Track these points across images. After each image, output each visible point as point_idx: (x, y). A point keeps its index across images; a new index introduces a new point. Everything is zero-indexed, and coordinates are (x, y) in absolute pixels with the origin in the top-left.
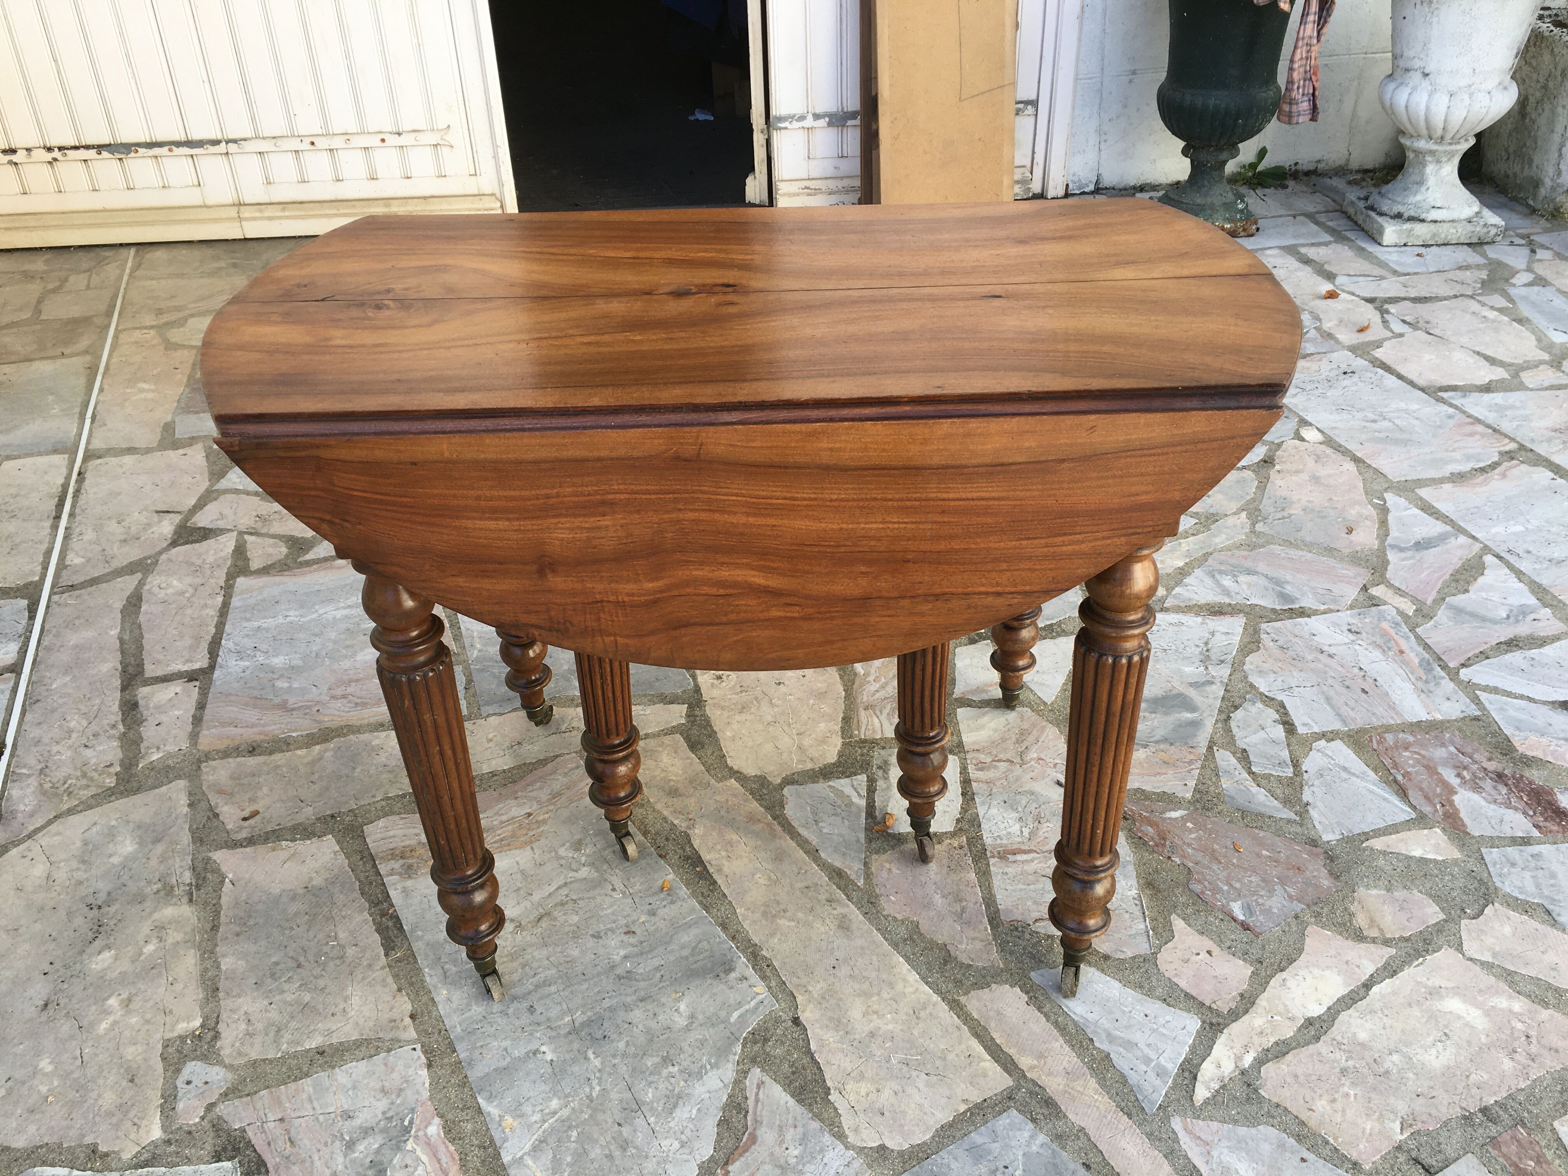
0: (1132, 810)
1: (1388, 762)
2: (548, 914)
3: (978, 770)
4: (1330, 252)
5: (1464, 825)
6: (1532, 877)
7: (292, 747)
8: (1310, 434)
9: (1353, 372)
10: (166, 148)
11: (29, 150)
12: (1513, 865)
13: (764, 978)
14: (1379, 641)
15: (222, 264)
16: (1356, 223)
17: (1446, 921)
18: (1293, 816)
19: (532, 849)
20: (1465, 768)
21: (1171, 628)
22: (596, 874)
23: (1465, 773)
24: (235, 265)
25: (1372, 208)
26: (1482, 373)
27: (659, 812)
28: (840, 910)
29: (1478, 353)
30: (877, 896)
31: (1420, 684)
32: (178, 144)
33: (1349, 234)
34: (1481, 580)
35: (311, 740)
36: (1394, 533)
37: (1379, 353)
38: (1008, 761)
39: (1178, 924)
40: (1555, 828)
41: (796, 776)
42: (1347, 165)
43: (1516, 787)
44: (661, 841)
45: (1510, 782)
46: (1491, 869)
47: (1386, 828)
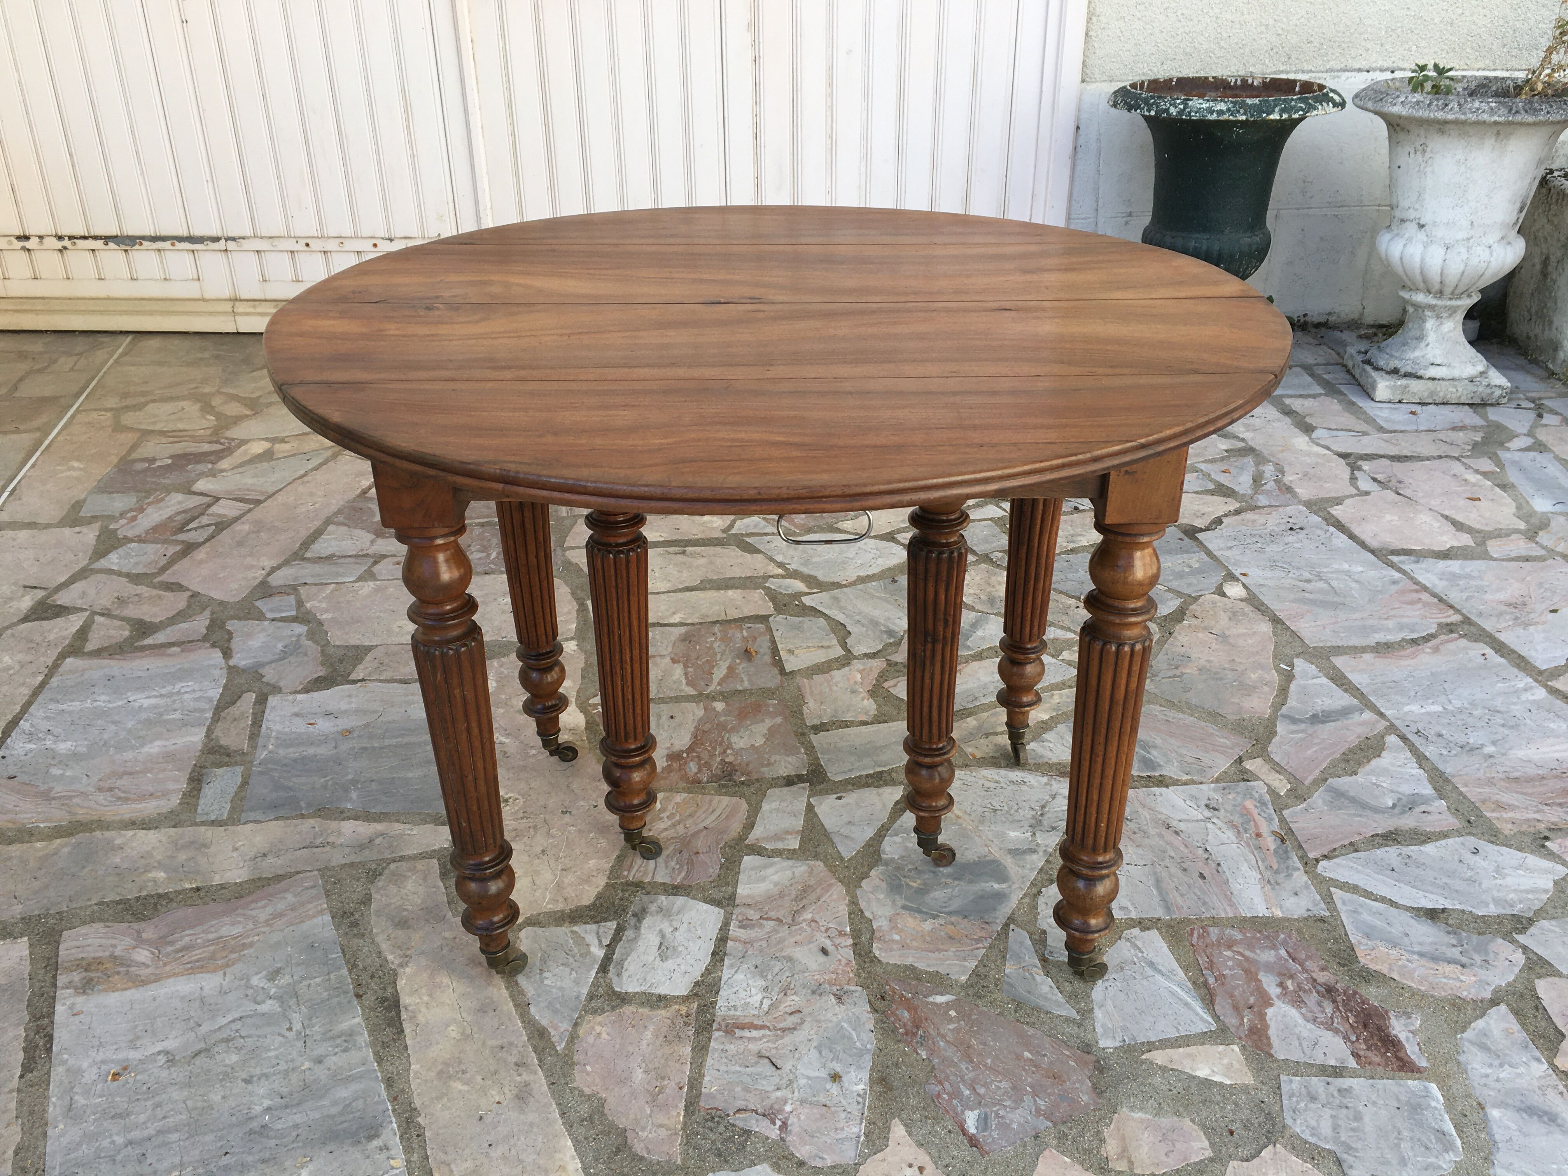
0: (893, 990)
1: (1203, 960)
2: (207, 1050)
3: (740, 927)
4: (1316, 404)
5: (1270, 1045)
6: (1332, 1116)
7: (34, 838)
8: (1234, 591)
9: (1302, 529)
10: (169, 242)
11: (41, 237)
12: (1313, 1098)
13: (408, 1150)
14: (1237, 820)
15: (206, 355)
16: (1354, 376)
17: (1211, 1160)
18: (1073, 1014)
19: (225, 974)
20: (1291, 977)
21: (1012, 787)
22: (279, 1009)
23: (1289, 983)
24: (217, 357)
25: (1368, 362)
26: (1445, 538)
27: (378, 946)
28: (526, 1077)
29: (1446, 517)
30: (573, 1064)
31: (1268, 874)
32: (181, 239)
33: (1342, 388)
34: (1374, 763)
35: (59, 832)
36: (1292, 702)
37: (1337, 511)
38: (778, 920)
39: (898, 1130)
40: (1377, 1059)
41: (541, 918)
42: (1360, 319)
43: (1344, 1005)
44: (365, 979)
45: (1339, 999)
46: (1285, 1102)
47: (1177, 1039)
